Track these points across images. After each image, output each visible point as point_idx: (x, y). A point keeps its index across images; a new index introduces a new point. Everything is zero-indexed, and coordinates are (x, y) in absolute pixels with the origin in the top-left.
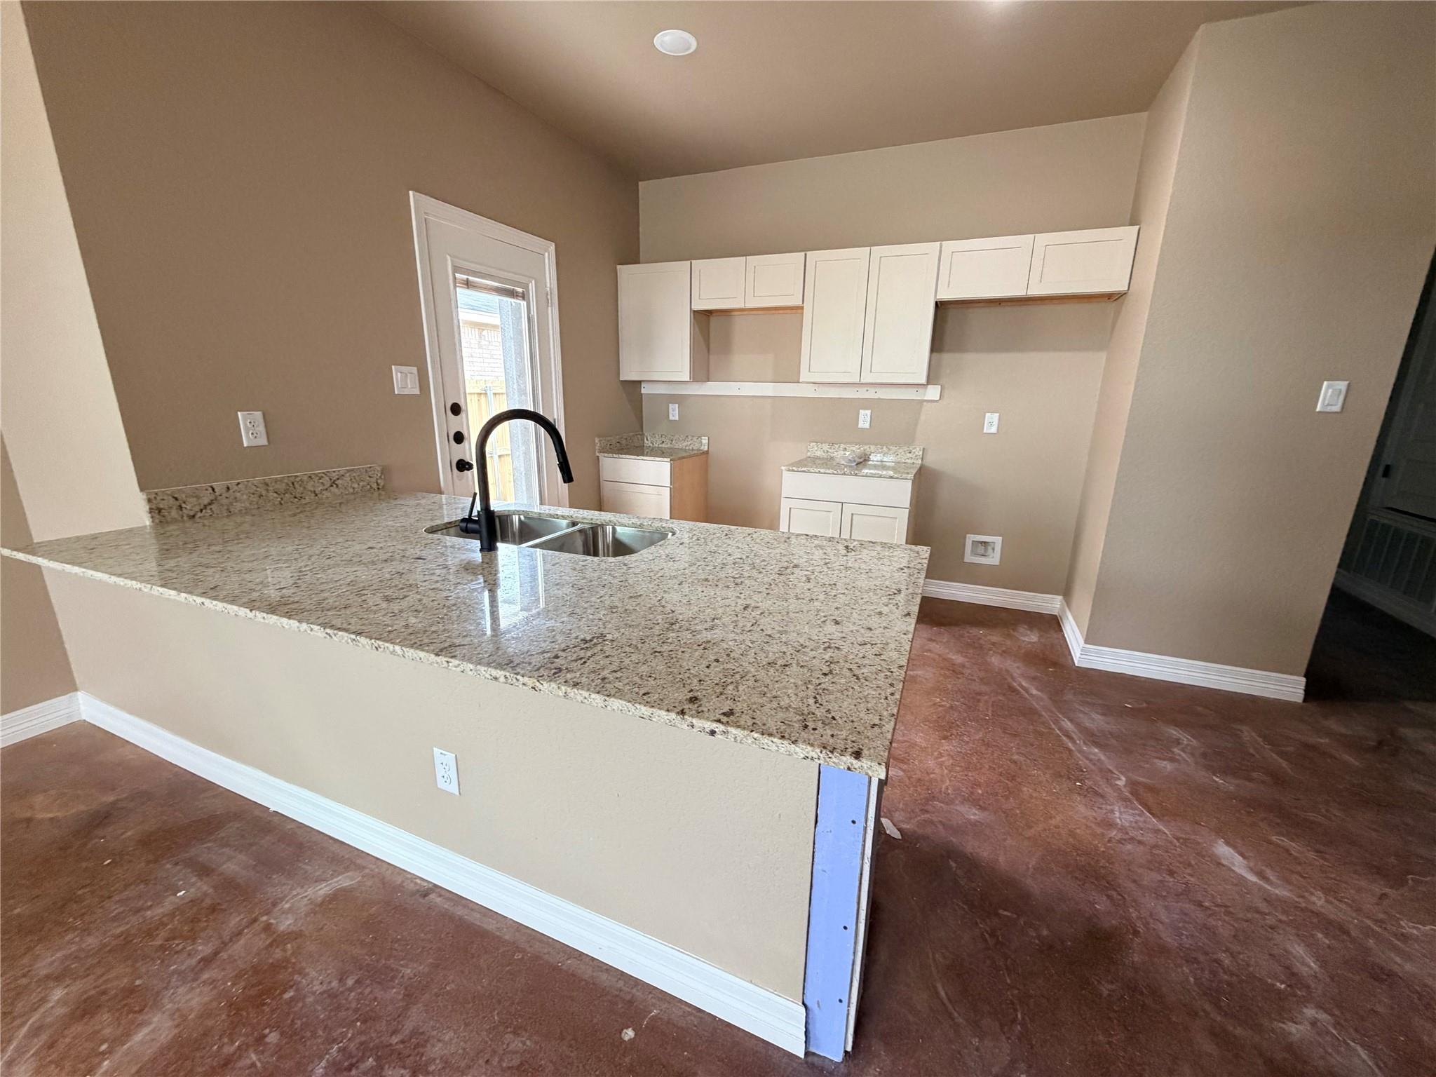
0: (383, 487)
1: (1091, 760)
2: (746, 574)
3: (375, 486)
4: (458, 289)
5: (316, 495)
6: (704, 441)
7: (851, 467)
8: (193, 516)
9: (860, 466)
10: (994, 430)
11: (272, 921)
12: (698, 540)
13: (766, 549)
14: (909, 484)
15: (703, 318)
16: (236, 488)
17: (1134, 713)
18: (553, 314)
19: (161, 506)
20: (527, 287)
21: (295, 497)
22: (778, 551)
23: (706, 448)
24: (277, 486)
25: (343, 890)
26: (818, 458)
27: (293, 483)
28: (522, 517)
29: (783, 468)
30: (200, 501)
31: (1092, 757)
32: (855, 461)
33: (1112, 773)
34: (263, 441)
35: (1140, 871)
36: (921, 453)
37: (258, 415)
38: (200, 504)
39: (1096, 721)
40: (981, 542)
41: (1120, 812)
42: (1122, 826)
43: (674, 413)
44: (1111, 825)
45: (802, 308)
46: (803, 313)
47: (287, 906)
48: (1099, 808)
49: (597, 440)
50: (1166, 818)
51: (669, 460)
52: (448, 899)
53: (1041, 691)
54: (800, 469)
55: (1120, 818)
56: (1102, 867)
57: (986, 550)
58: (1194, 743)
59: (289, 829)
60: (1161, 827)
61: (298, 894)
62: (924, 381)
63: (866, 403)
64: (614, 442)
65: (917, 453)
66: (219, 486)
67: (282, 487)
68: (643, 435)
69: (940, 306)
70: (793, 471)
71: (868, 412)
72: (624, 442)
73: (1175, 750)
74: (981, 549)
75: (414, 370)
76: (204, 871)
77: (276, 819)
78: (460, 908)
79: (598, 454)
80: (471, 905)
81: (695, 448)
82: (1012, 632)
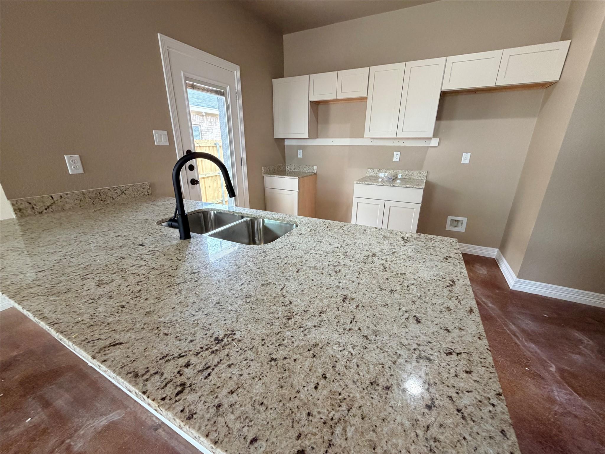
0: (151, 194)
1: (531, 352)
2: (342, 263)
3: (146, 193)
4: (188, 89)
5: (113, 199)
6: (314, 168)
7: (390, 181)
8: (42, 212)
9: (394, 180)
10: (467, 162)
11: (72, 443)
12: (311, 231)
13: (352, 239)
14: (422, 191)
15: (315, 105)
16: (66, 196)
17: (549, 320)
18: (239, 104)
19: (21, 207)
20: (225, 89)
21: (101, 200)
22: (360, 241)
23: (316, 172)
24: (90, 195)
25: (113, 422)
26: (372, 177)
27: (99, 193)
28: (215, 212)
29: (355, 182)
30: (45, 204)
31: (531, 350)
32: (391, 178)
33: (546, 362)
34: (81, 171)
35: (581, 439)
36: (426, 174)
37: (77, 156)
38: (44, 206)
39: (529, 325)
40: (456, 220)
41: (557, 391)
42: (561, 402)
43: (300, 154)
44: (552, 401)
45: (366, 98)
46: (367, 102)
47: (82, 432)
48: (543, 387)
49: (263, 168)
50: (587, 398)
51: (297, 178)
52: (168, 433)
53: (494, 304)
54: (363, 183)
55: (558, 396)
56: (555, 435)
57: (458, 224)
58: (591, 342)
59: (95, 378)
60: (586, 405)
61: (90, 424)
62: (431, 136)
63: (398, 149)
64: (271, 169)
65: (424, 174)
66: (56, 196)
67: (94, 195)
68: (285, 165)
69: (444, 95)
70: (360, 184)
71: (399, 153)
72: (276, 169)
73: (581, 347)
74: (456, 224)
75: (165, 132)
76: (46, 404)
77: (89, 371)
78: (174, 440)
79: (263, 175)
80: (179, 439)
81: (310, 171)
82: (472, 268)
